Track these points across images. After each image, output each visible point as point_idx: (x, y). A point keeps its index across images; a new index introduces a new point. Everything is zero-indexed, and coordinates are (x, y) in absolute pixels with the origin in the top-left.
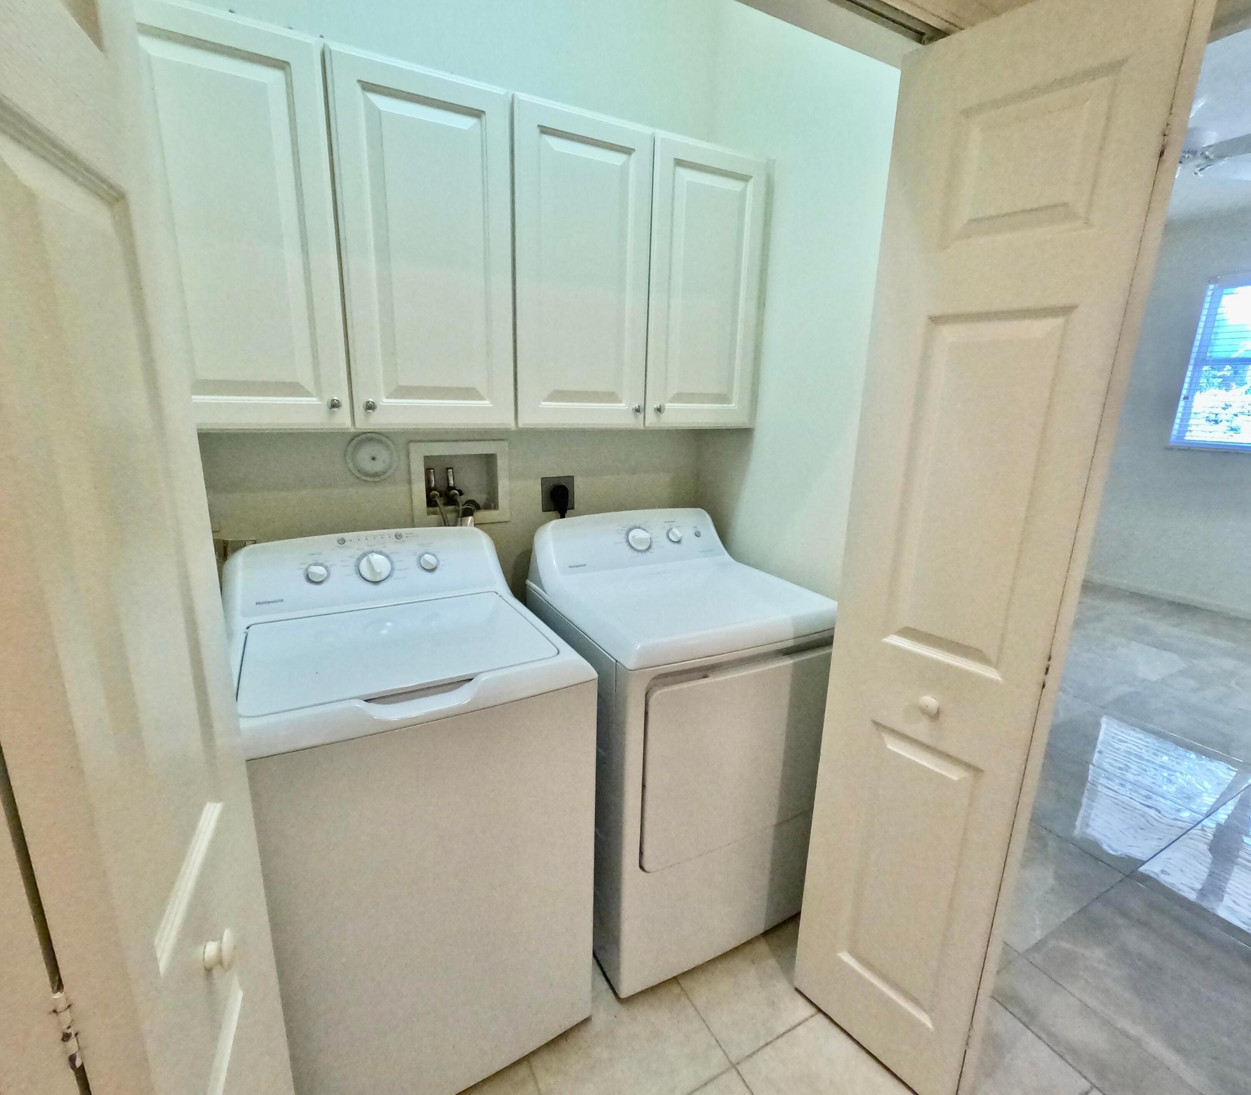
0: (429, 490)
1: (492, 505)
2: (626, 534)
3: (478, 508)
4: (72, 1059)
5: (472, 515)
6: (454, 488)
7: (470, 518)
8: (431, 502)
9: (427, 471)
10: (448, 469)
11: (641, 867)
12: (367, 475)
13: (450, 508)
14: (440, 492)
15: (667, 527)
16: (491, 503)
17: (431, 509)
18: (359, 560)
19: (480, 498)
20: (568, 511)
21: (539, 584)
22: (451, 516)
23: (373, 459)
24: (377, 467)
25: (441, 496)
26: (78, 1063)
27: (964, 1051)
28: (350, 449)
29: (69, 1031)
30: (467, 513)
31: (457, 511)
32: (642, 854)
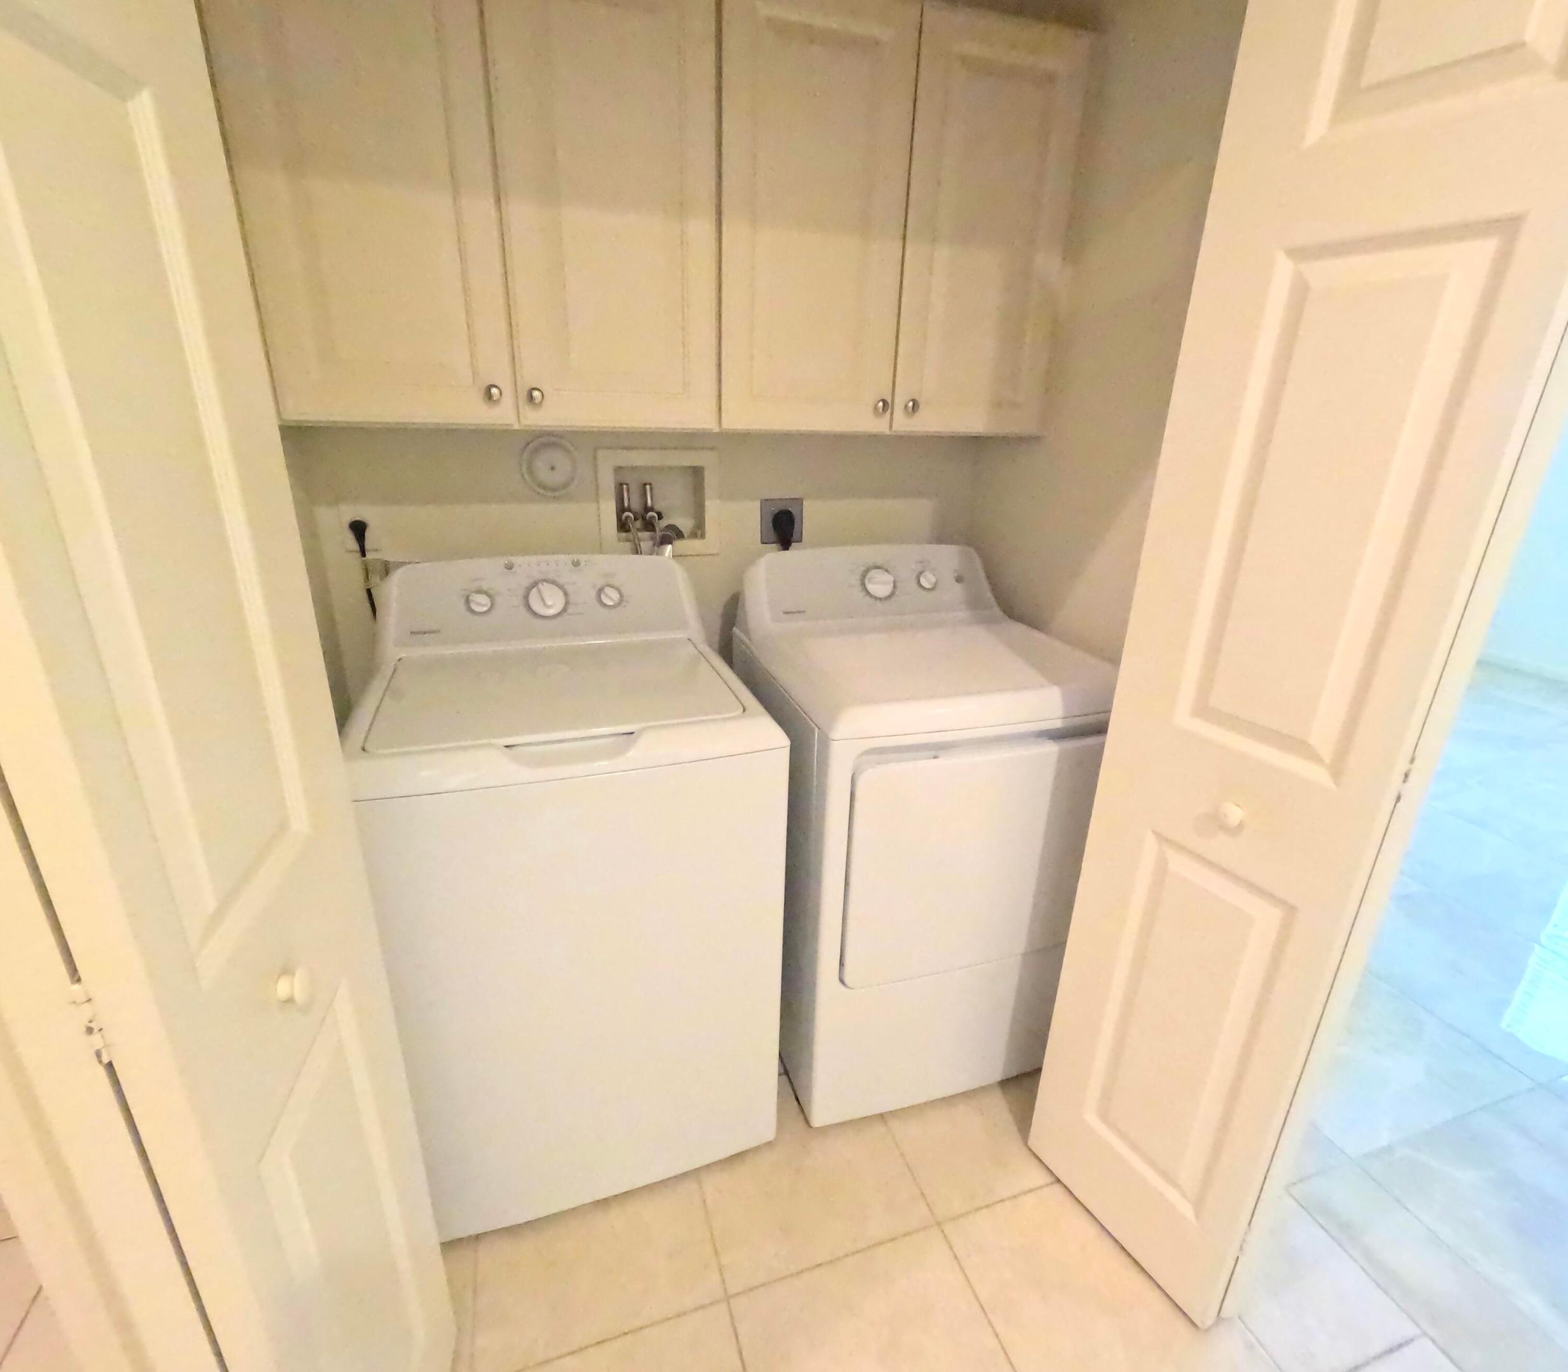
0: (621, 509)
1: (699, 532)
2: (862, 575)
3: (680, 535)
4: (98, 1055)
5: (671, 543)
6: (652, 509)
7: (669, 547)
8: (623, 526)
9: (620, 487)
10: (645, 484)
11: (842, 981)
12: (545, 488)
13: (647, 534)
14: (635, 514)
15: (919, 568)
16: (699, 531)
17: (624, 535)
18: (529, 589)
19: (684, 523)
20: (793, 544)
21: (747, 632)
22: (645, 545)
23: (553, 468)
24: (556, 478)
25: (636, 519)
26: (105, 1060)
27: (1236, 1257)
28: (526, 455)
29: (91, 1025)
30: (665, 540)
31: (652, 538)
32: (843, 965)
